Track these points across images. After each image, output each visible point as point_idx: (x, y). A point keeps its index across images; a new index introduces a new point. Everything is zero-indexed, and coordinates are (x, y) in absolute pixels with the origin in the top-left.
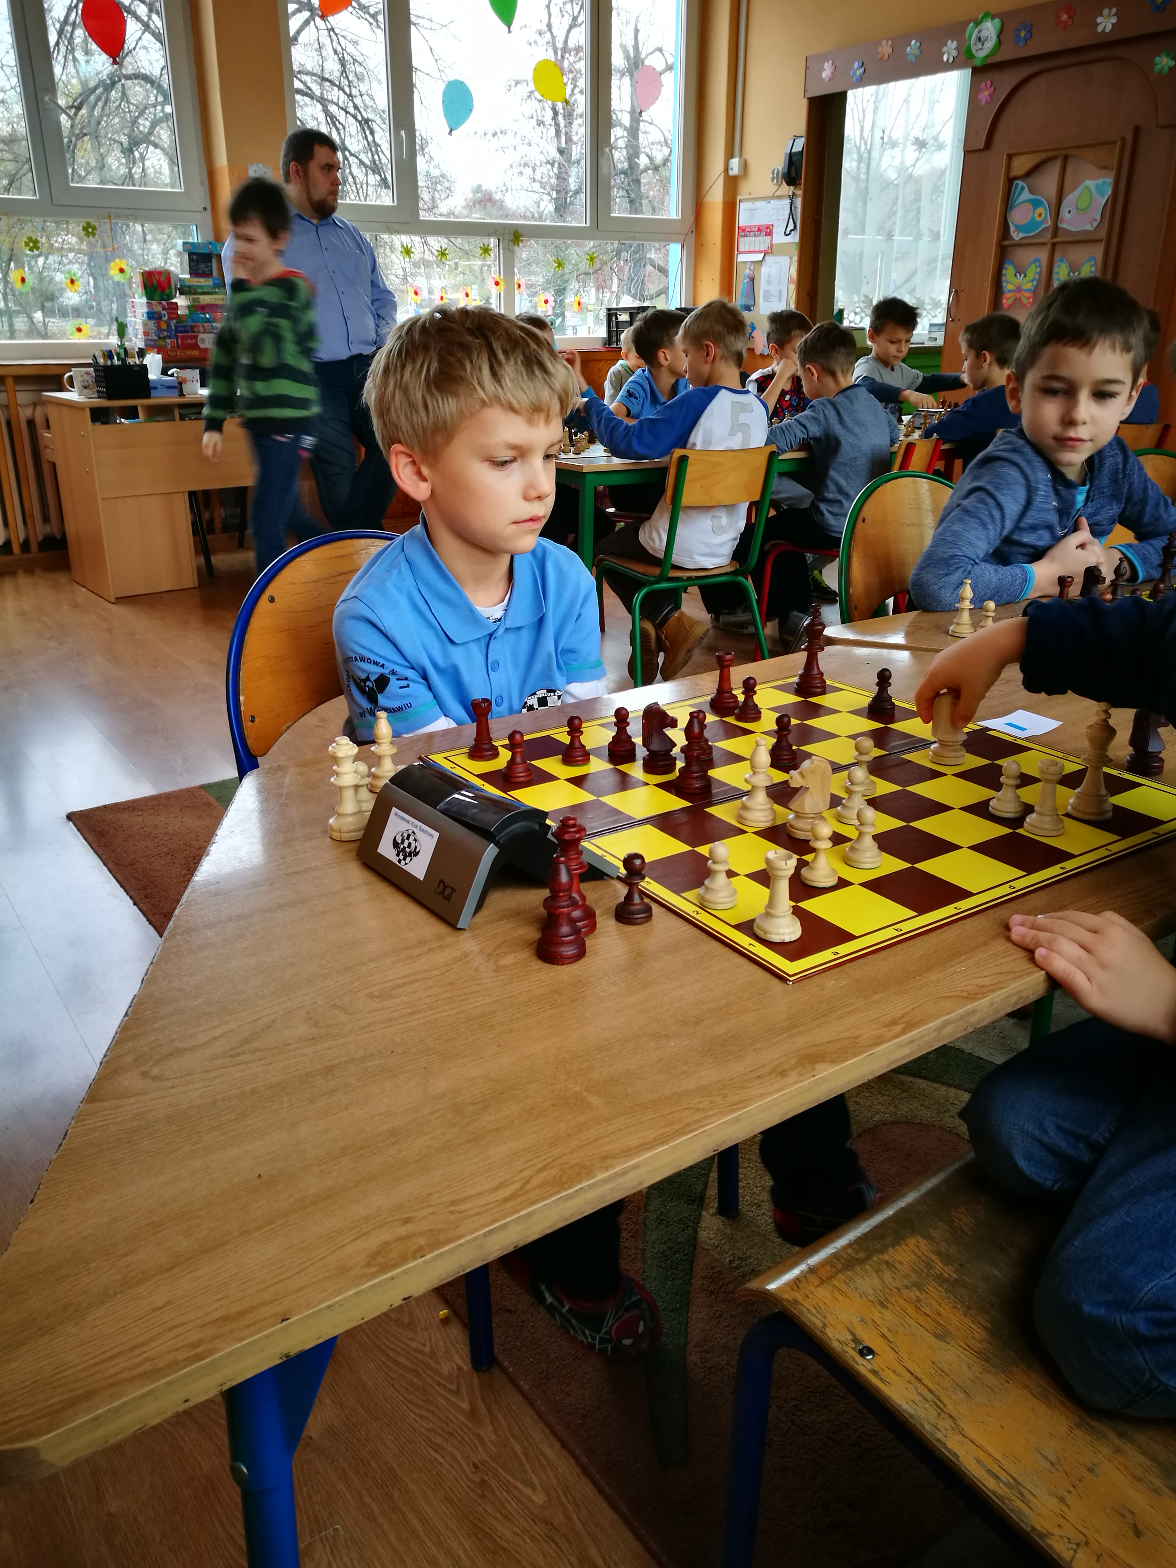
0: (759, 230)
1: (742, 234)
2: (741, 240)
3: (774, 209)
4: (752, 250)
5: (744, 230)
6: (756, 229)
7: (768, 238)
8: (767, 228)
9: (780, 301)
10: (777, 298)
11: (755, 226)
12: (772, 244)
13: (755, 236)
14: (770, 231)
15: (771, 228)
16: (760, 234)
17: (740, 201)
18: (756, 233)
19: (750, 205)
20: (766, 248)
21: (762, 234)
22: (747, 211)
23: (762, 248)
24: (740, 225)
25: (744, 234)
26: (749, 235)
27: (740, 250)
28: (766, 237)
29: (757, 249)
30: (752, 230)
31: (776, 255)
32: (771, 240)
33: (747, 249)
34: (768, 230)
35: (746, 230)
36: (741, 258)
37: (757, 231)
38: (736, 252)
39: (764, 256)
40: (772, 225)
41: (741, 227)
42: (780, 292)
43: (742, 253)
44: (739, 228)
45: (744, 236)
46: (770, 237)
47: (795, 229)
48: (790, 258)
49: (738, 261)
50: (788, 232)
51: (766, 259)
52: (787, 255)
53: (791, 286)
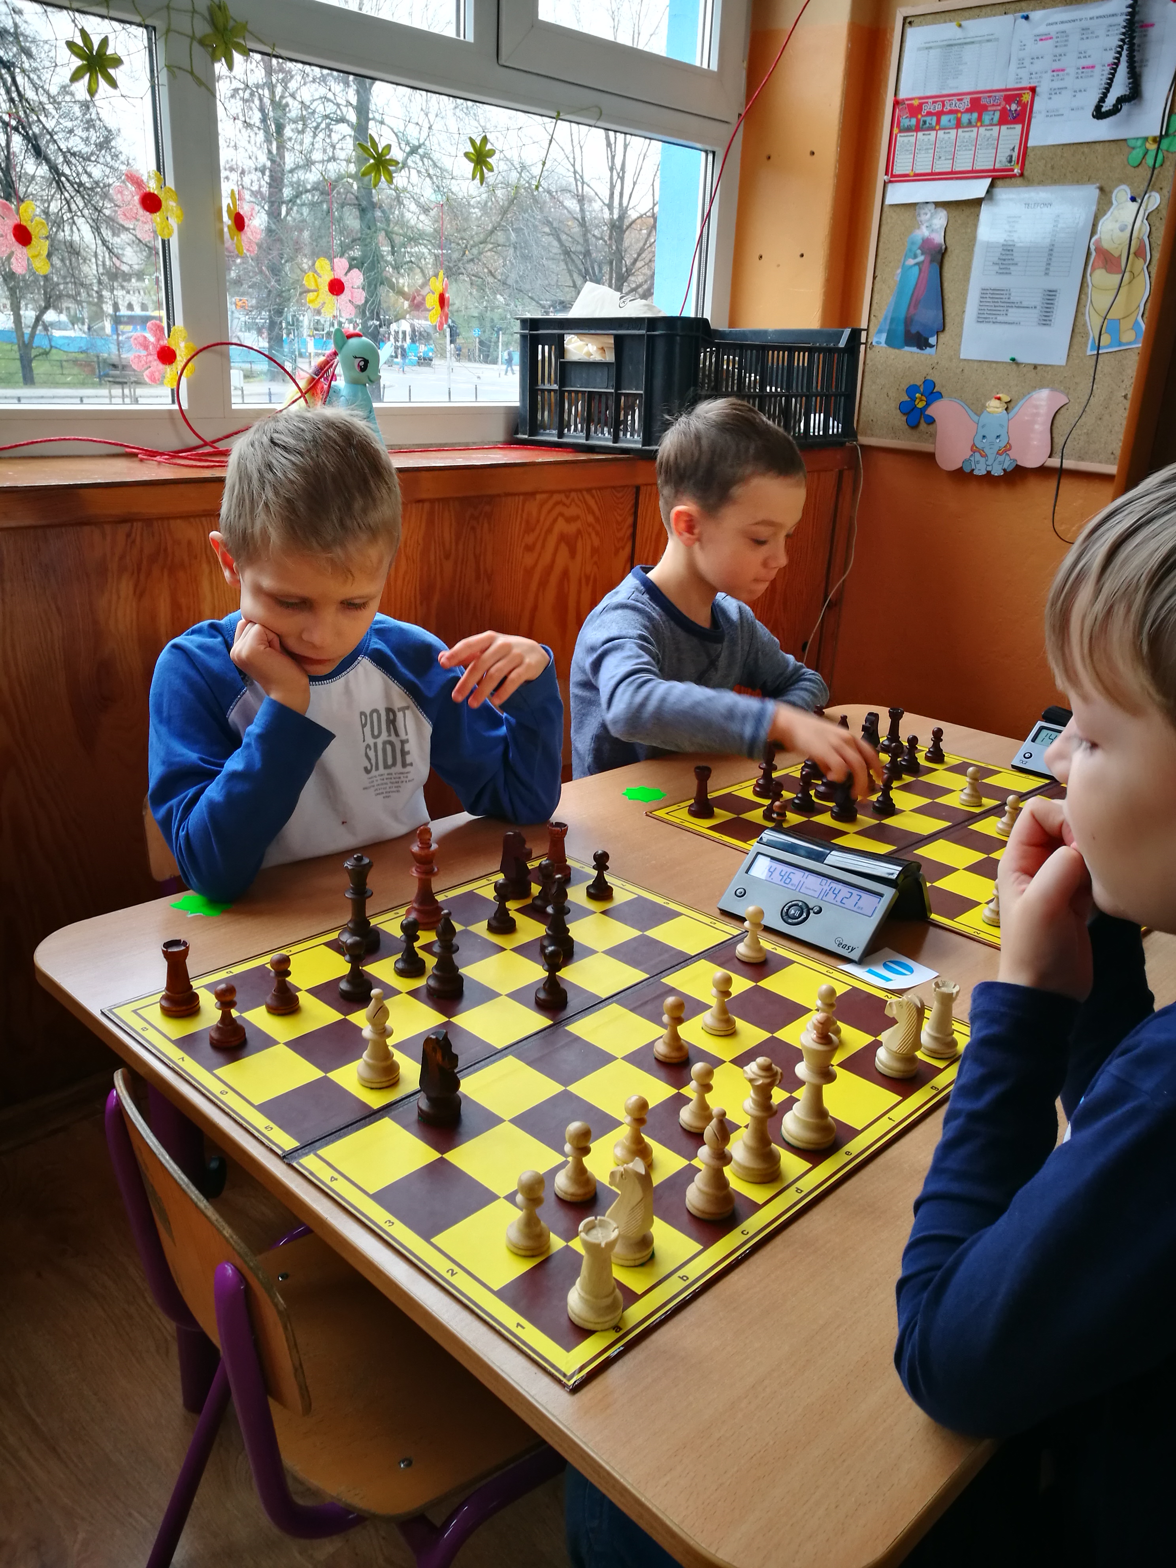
0: (977, 105)
1: (906, 122)
2: (903, 140)
3: (1047, 38)
4: (944, 166)
5: (915, 111)
6: (966, 102)
7: (1011, 134)
8: (1009, 99)
9: (1046, 319)
10: (1035, 314)
11: (959, 96)
12: (1026, 147)
13: (958, 125)
14: (1024, 106)
15: (1027, 97)
16: (980, 119)
17: (908, 22)
18: (965, 118)
19: (947, 31)
20: (1001, 162)
21: (986, 118)
22: (931, 51)
23: (985, 162)
24: (902, 95)
25: (914, 121)
26: (934, 122)
27: (896, 172)
28: (1004, 128)
29: (964, 164)
30: (947, 108)
31: (1041, 183)
32: (1025, 136)
33: (923, 167)
34: (1014, 107)
35: (926, 109)
36: (899, 194)
37: (968, 111)
38: (882, 177)
39: (992, 186)
40: (1033, 90)
41: (903, 100)
42: (1050, 296)
43: (904, 178)
44: (896, 103)
45: (918, 129)
46: (1019, 127)
47: (1133, 94)
48: (1101, 190)
49: (888, 201)
50: (1107, 107)
51: (999, 193)
52: (1088, 180)
53: (1098, 277)
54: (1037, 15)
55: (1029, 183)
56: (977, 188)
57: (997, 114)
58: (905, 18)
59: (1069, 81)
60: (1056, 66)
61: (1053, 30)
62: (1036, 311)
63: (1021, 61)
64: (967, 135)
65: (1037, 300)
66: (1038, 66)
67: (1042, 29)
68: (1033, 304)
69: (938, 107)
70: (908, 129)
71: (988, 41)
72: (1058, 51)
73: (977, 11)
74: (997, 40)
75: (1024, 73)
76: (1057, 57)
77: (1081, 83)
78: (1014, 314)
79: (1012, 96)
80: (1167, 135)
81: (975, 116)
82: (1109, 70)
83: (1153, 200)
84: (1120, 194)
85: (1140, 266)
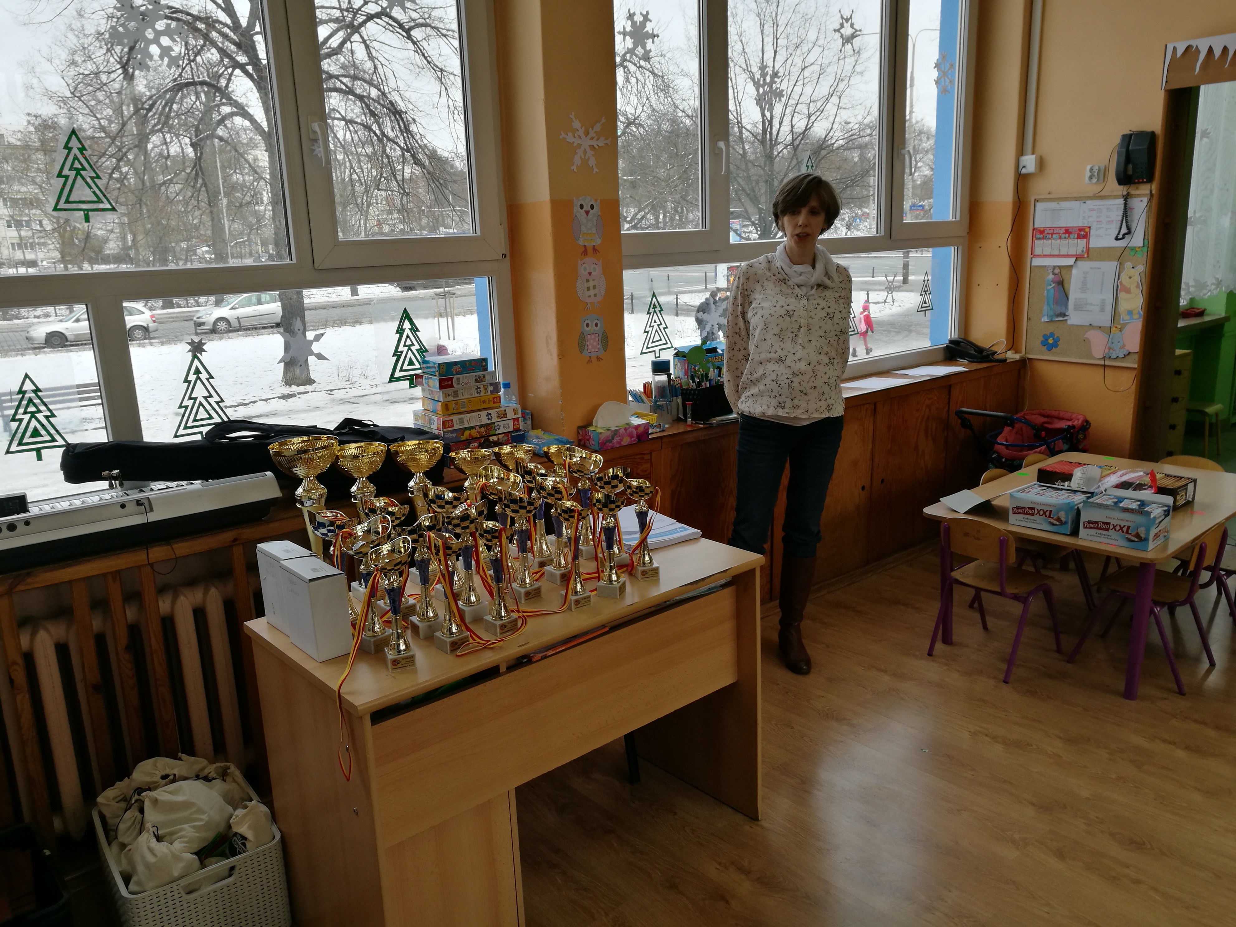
0: (1068, 231)
1: (1038, 236)
2: (1037, 242)
3: (1093, 210)
4: (1056, 253)
5: (1042, 232)
6: (1063, 231)
7: (1082, 242)
8: (1080, 230)
9: (1101, 310)
11: (1060, 228)
12: (1089, 248)
13: (1060, 238)
14: (1087, 233)
15: (1087, 230)
16: (1069, 236)
17: (1036, 201)
19: (1053, 205)
20: (1079, 252)
21: (1072, 236)
22: (1047, 212)
23: (1073, 251)
24: (1036, 226)
25: (1041, 236)
26: (1050, 237)
27: (1036, 253)
28: (1079, 240)
29: (1064, 251)
30: (1055, 232)
31: (1096, 260)
32: (1088, 243)
33: (1047, 251)
34: (1082, 233)
35: (1046, 232)
36: (1037, 262)
37: (1064, 233)
38: (1029, 256)
39: (1076, 260)
40: (1090, 227)
41: (1037, 228)
42: (1103, 301)
43: (1039, 256)
44: (1034, 229)
45: (1043, 238)
46: (1085, 240)
47: (1129, 232)
48: (1120, 263)
49: (1033, 264)
50: (1120, 236)
51: (1080, 263)
52: (1115, 260)
53: (1122, 295)
54: (1089, 202)
55: (1091, 260)
56: (1070, 261)
58: (1035, 199)
59: (1103, 226)
60: (1098, 220)
61: (1096, 208)
62: (1097, 307)
63: (1084, 217)
64: (1064, 242)
65: (1098, 302)
66: (1091, 219)
67: (1091, 207)
68: (1096, 304)
69: (1051, 232)
70: (1039, 239)
71: (1070, 210)
72: (1098, 215)
73: (1065, 198)
74: (1073, 209)
75: (1086, 222)
76: (1098, 217)
77: (1109, 227)
78: (1089, 308)
79: (1081, 229)
80: (1144, 246)
81: (1067, 235)
82: (1119, 223)
83: (1141, 268)
84: (1128, 265)
85: (1138, 291)
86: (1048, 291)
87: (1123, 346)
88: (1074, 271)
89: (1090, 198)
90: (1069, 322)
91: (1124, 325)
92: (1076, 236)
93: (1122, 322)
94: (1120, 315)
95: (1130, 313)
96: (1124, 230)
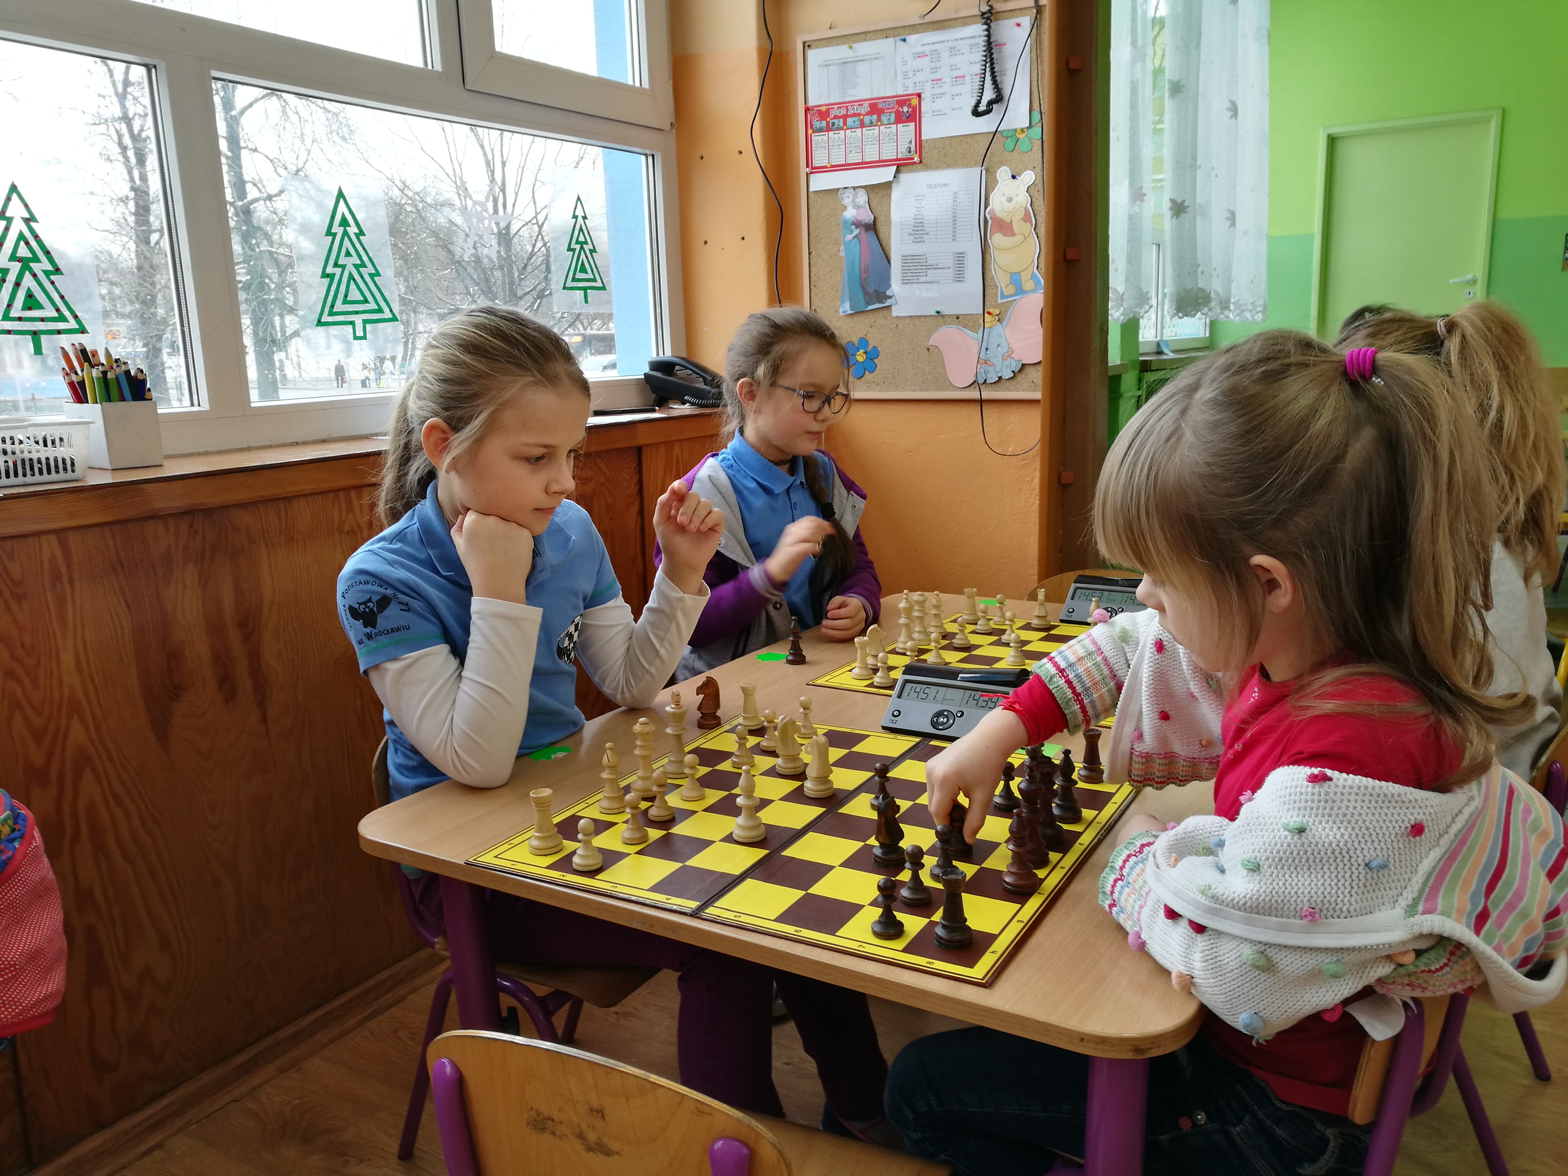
0: (875, 108)
1: (817, 124)
2: (818, 139)
3: (923, 55)
4: (856, 159)
5: (823, 115)
6: (866, 108)
7: (907, 131)
8: (901, 103)
9: (960, 277)
10: (950, 273)
11: (860, 102)
12: (920, 141)
13: (862, 125)
14: (914, 109)
15: (915, 102)
16: (879, 119)
17: (806, 46)
18: (867, 119)
19: (841, 52)
20: (902, 153)
21: (885, 118)
22: (831, 68)
23: (889, 153)
24: (811, 103)
25: (824, 123)
26: (842, 125)
27: (815, 164)
28: (900, 125)
29: (871, 155)
30: (851, 112)
31: (937, 168)
32: (918, 132)
33: (838, 159)
34: (905, 109)
35: (832, 114)
36: (819, 182)
37: (868, 114)
38: (804, 170)
39: (898, 171)
40: (919, 95)
41: (813, 107)
42: (960, 257)
43: (822, 169)
44: (807, 109)
45: (828, 129)
46: (912, 125)
47: (999, 98)
48: (987, 170)
49: (811, 189)
50: (982, 108)
51: (904, 177)
52: (976, 165)
53: (997, 240)
54: (912, 38)
55: (928, 168)
56: (886, 174)
57: (893, 115)
58: (804, 43)
59: (946, 88)
60: (934, 76)
61: (927, 49)
62: (950, 271)
63: (905, 73)
64: (870, 133)
65: (950, 262)
66: (920, 77)
67: (918, 49)
68: (947, 265)
69: (843, 112)
70: (820, 130)
71: (876, 58)
72: (934, 65)
73: (863, 36)
74: (883, 57)
75: (910, 83)
76: (934, 70)
77: (957, 89)
78: (932, 275)
79: (902, 101)
80: (1030, 126)
81: (875, 117)
82: (977, 79)
83: (1029, 177)
84: (1003, 173)
85: (1028, 228)
86: (847, 245)
87: (1009, 354)
88: (896, 193)
89: (914, 28)
90: (896, 312)
91: (1007, 306)
92: (893, 116)
93: (1000, 301)
94: (996, 286)
95: (1015, 279)
96: (989, 94)
